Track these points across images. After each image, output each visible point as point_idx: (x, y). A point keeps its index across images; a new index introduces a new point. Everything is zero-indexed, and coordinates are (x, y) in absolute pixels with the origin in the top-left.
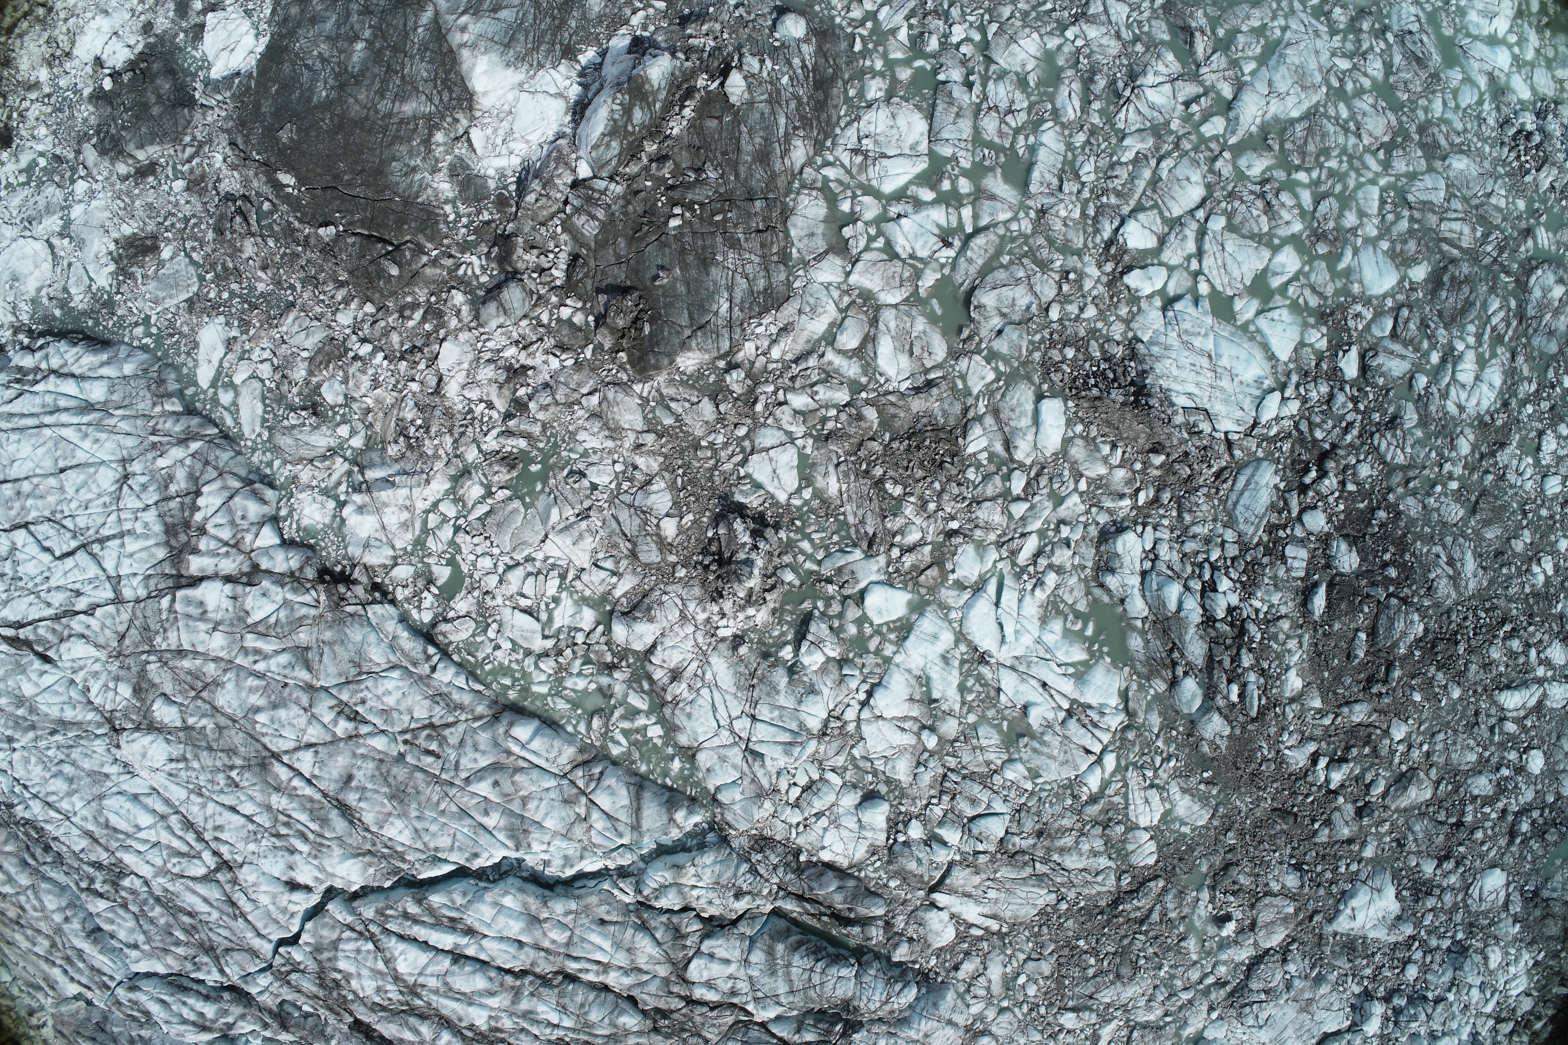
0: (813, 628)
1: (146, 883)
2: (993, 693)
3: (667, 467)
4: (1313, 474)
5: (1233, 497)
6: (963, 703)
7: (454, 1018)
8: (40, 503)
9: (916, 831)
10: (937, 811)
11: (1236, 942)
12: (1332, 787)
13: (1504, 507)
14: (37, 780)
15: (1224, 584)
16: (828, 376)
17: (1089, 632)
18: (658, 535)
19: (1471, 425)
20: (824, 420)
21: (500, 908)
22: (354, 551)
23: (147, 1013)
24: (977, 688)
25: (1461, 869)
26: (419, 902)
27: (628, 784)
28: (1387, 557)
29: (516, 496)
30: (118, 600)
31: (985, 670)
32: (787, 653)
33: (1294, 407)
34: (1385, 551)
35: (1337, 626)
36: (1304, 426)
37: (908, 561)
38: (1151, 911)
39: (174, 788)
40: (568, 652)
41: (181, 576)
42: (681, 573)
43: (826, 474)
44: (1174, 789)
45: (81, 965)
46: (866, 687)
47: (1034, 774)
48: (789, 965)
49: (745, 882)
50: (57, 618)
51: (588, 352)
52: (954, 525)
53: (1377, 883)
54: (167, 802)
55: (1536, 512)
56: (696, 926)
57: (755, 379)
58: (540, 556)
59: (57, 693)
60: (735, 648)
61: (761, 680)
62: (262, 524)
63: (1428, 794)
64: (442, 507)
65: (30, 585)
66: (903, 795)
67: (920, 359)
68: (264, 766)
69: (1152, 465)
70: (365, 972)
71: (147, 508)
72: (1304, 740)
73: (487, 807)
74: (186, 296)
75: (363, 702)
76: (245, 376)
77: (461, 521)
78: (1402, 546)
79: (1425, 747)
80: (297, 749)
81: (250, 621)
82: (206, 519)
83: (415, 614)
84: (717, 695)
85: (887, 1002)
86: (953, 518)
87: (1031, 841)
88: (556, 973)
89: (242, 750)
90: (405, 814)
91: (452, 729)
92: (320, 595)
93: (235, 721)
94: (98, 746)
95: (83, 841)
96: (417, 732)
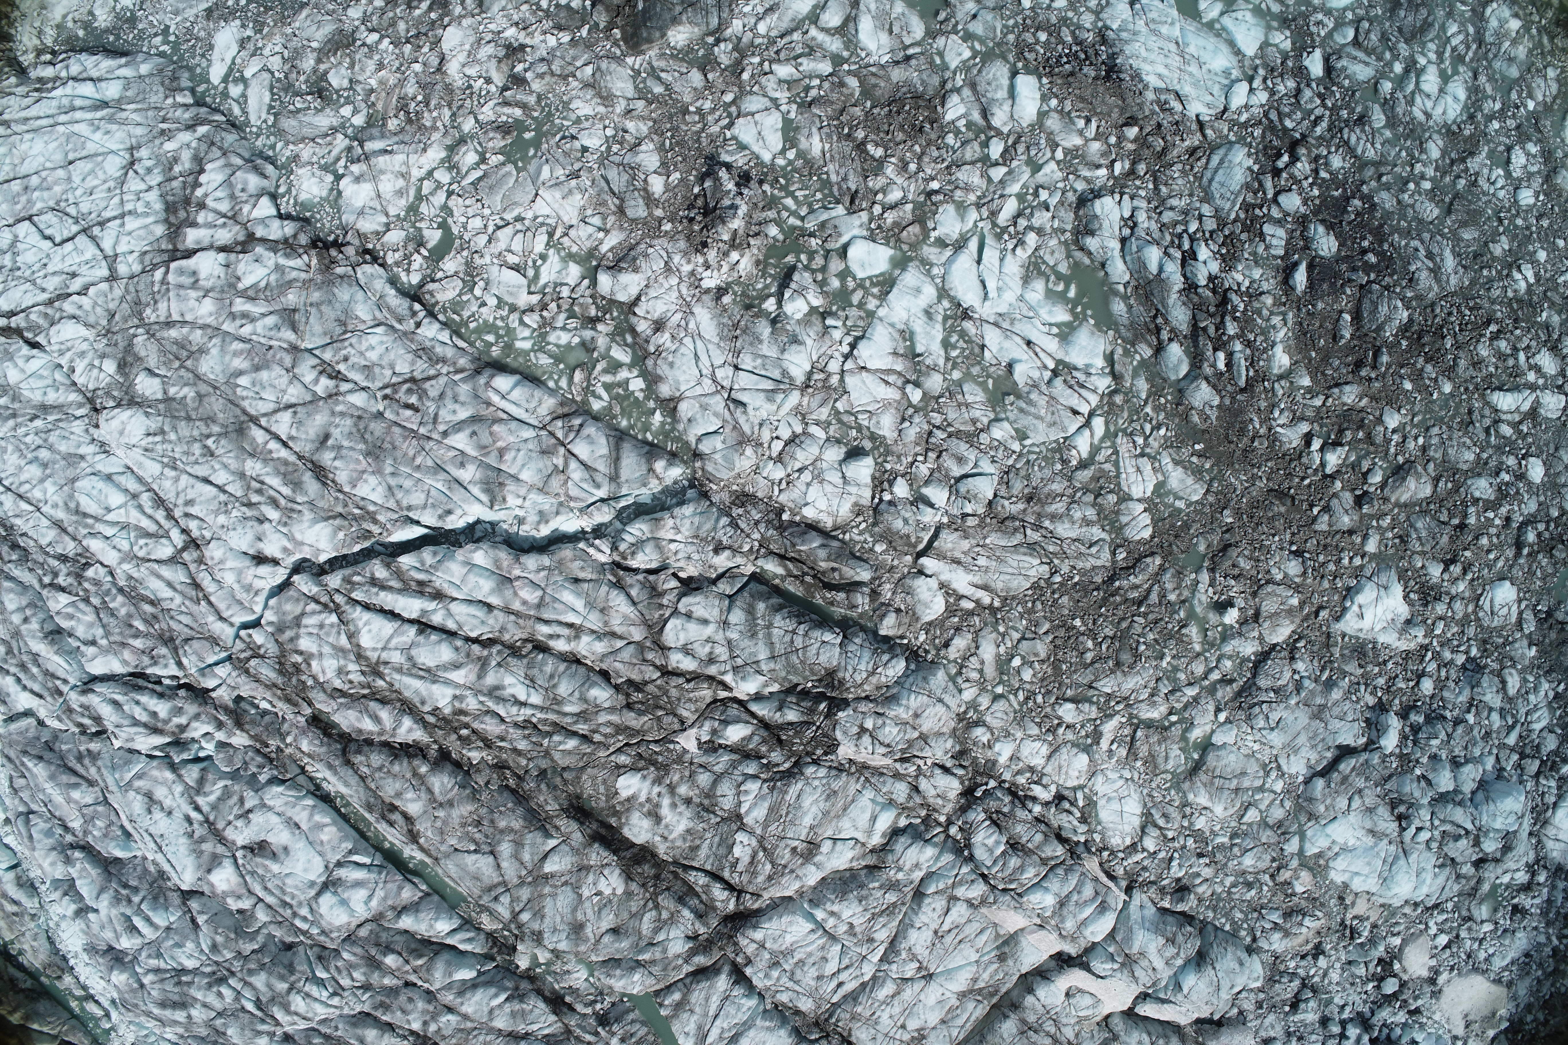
0: (796, 277)
1: (111, 574)
2: (977, 350)
3: (656, 131)
4: (1286, 158)
5: (1208, 174)
6: (947, 359)
7: (416, 701)
8: (46, 194)
9: (901, 489)
10: (923, 470)
11: (1240, 634)
12: (1328, 471)
13: (1480, 213)
14: (12, 470)
15: (1203, 253)
16: (811, 50)
17: (1072, 294)
18: (645, 190)
19: (1439, 132)
20: (807, 89)
21: (472, 566)
22: (348, 218)
23: (98, 719)
24: (961, 344)
25: (1469, 576)
26: (388, 566)
27: (607, 436)
28: (1366, 244)
29: (509, 160)
30: (113, 278)
31: (968, 325)
32: (770, 305)
33: (1262, 97)
34: (1363, 238)
35: (1320, 305)
36: (1273, 116)
37: (890, 217)
38: (1149, 591)
39: (148, 463)
40: (553, 306)
41: (176, 250)
42: (667, 227)
43: (810, 135)
44: (1166, 459)
45: (35, 670)
46: (849, 339)
47: (1022, 436)
48: (770, 626)
49: (725, 535)
50: (50, 302)
51: (584, 32)
52: (935, 185)
53: (1383, 579)
54: (140, 480)
55: (1512, 221)
56: (674, 583)
57: (741, 51)
58: (529, 215)
59: (42, 377)
60: (718, 298)
61: (744, 332)
62: (259, 196)
63: (1428, 491)
64: (436, 175)
65: (28, 273)
66: (888, 452)
67: (899, 37)
68: (241, 431)
69: (1126, 139)
70: (327, 650)
71: (150, 188)
72: (1296, 419)
73: (462, 459)
74: (205, 5)
75: (346, 359)
76: (255, 69)
77: (455, 186)
78: (1380, 237)
79: (1421, 441)
80: (275, 411)
81: (240, 286)
82: (206, 195)
83: (404, 277)
84: (699, 343)
85: (873, 673)
86: (933, 179)
87: (1021, 506)
88: (526, 641)
89: (221, 417)
90: (379, 471)
91: (433, 382)
92: (312, 259)
93: (216, 388)
94: (77, 427)
95: (51, 533)
96: (397, 387)
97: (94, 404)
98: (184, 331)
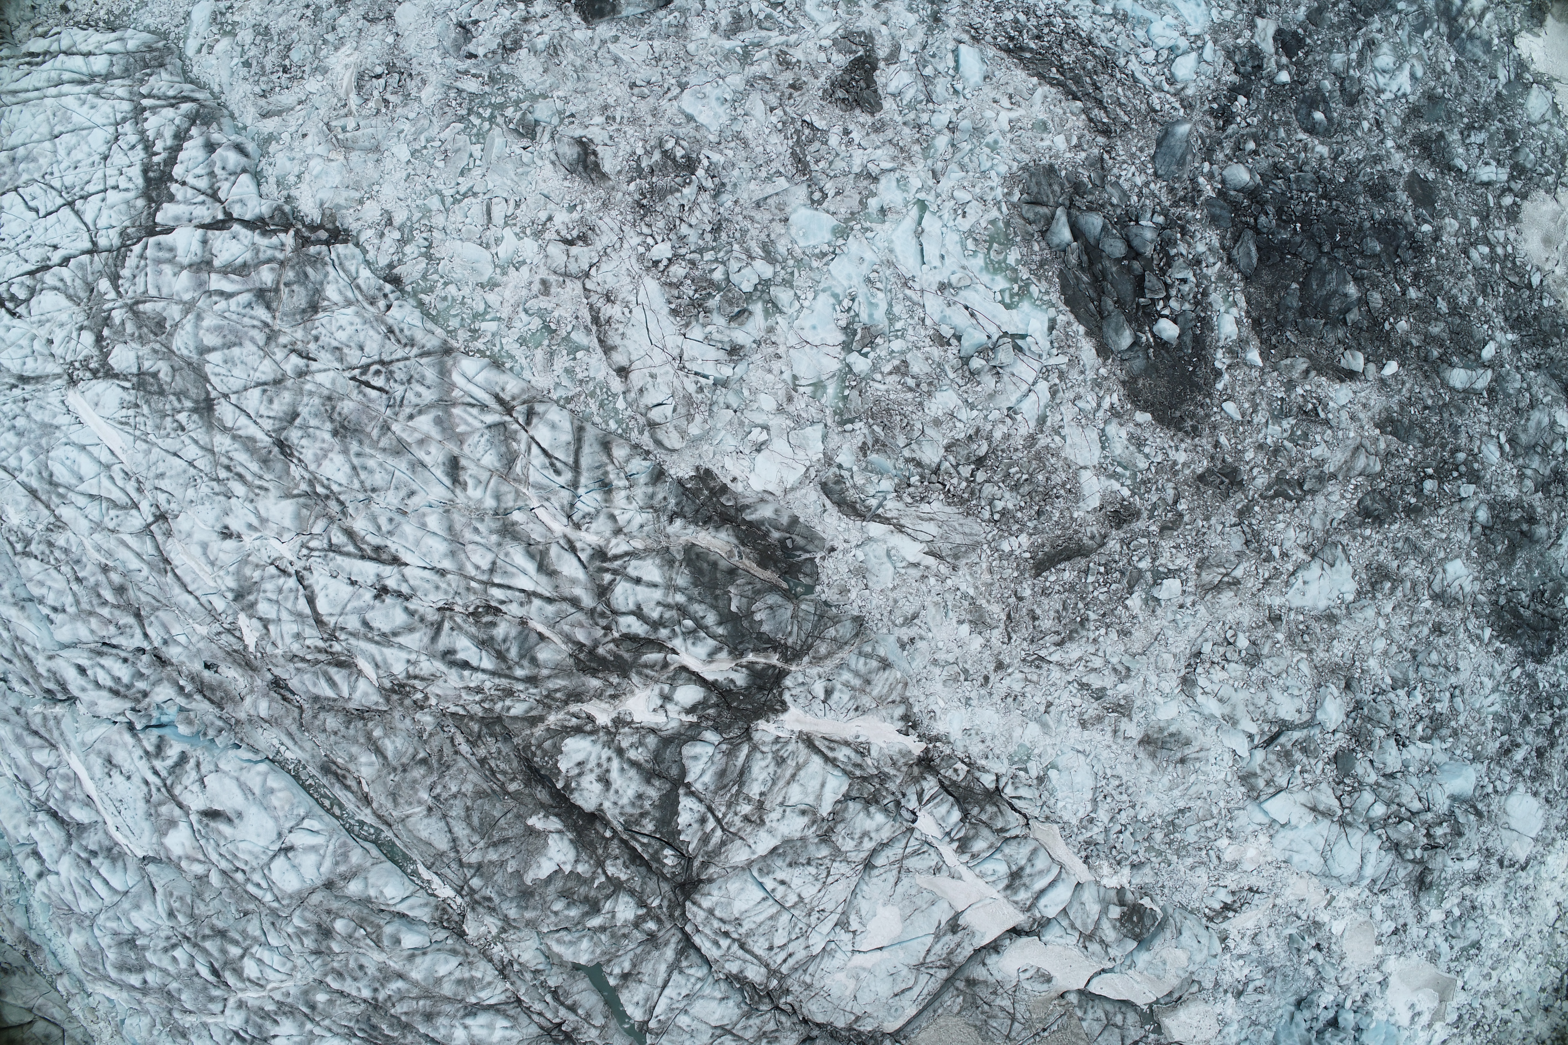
8: (32, 165)
27: (571, 422)
30: (94, 250)
41: (154, 225)
50: (32, 274)
59: (21, 347)
62: (240, 173)
63: (1377, 467)
65: (12, 244)
70: (285, 615)
71: (133, 164)
80: (246, 388)
81: (216, 263)
82: (185, 172)
89: (193, 392)
90: (345, 451)
91: (401, 364)
92: (288, 239)
93: (189, 364)
94: (54, 398)
95: (25, 500)
96: (365, 369)
97: (70, 376)
98: (159, 306)
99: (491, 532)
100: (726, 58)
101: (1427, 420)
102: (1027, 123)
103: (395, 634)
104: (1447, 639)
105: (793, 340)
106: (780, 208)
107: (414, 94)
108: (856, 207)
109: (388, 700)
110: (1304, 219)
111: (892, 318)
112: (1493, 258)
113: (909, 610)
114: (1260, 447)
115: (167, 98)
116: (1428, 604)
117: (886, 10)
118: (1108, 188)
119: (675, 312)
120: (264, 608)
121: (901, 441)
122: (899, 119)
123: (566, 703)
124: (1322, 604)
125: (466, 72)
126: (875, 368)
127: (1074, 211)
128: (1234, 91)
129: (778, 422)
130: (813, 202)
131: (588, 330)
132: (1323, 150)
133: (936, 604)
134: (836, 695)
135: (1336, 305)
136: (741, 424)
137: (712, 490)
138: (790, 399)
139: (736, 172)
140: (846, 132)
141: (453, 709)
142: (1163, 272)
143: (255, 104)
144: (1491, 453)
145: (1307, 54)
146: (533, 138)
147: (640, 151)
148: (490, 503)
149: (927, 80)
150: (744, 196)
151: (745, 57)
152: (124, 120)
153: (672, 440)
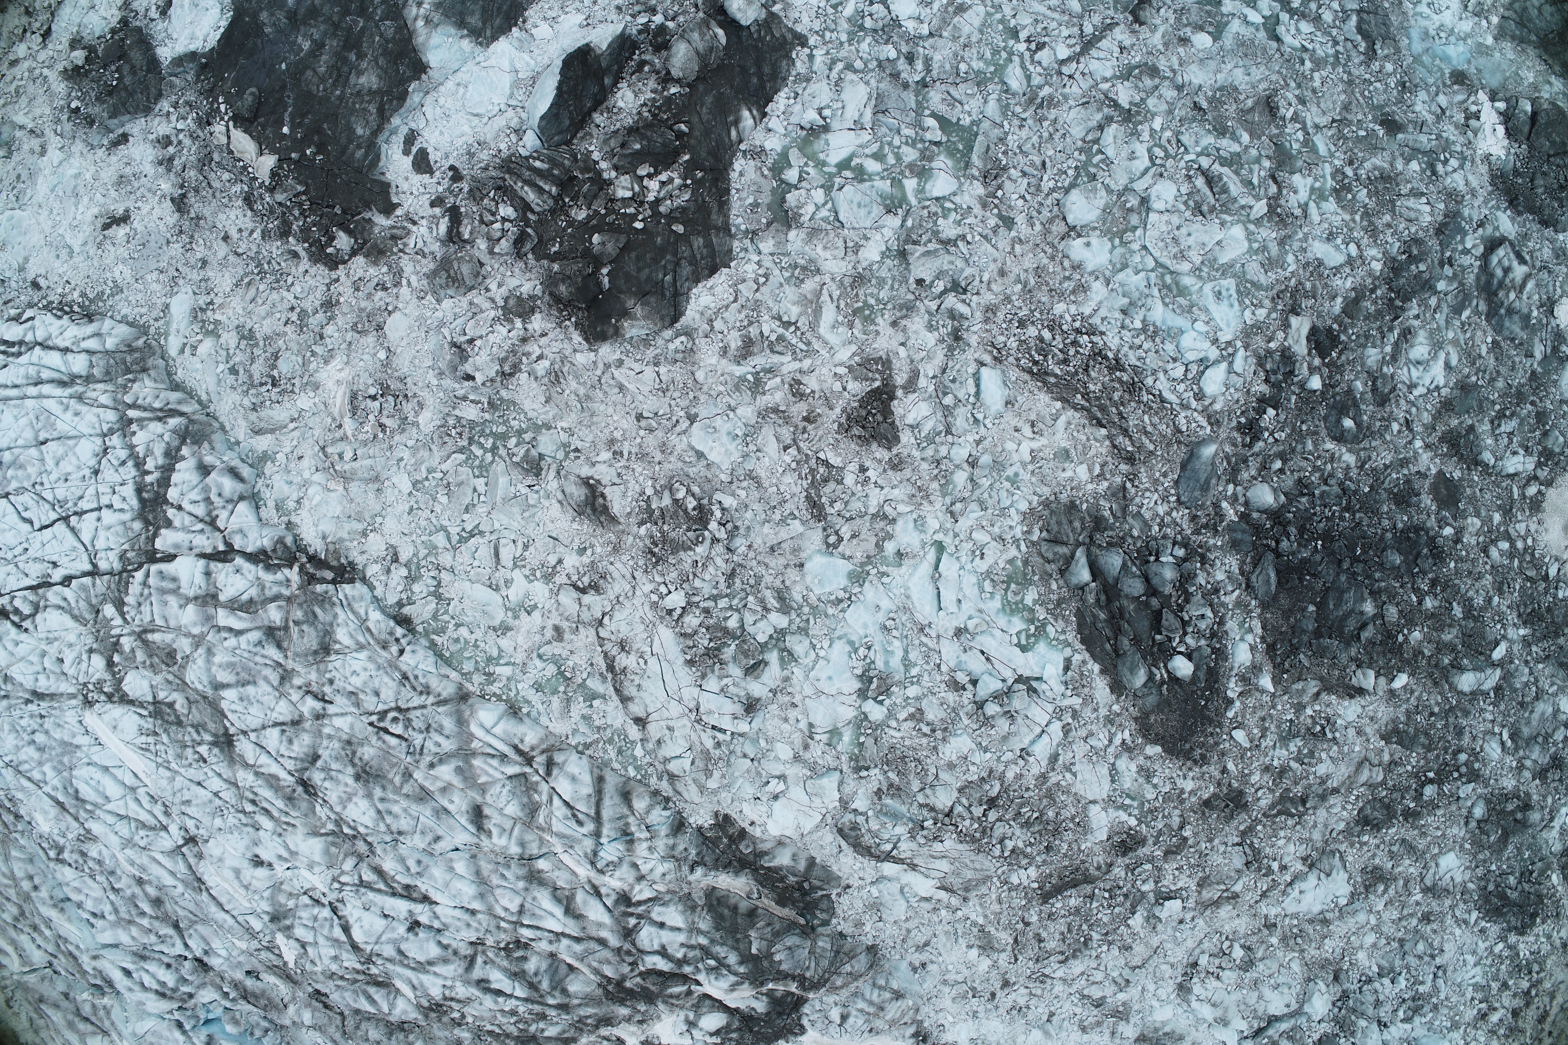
8: (20, 473)
14: (10, 749)
23: (110, 982)
27: (591, 771)
30: (94, 572)
45: (47, 932)
50: (34, 589)
54: (134, 774)
59: (31, 663)
62: (238, 501)
65: (9, 556)
71: (125, 482)
75: (331, 682)
80: (264, 728)
81: (222, 597)
82: (180, 496)
89: (211, 726)
90: (369, 796)
91: (418, 713)
92: (293, 574)
93: (205, 698)
94: (70, 717)
95: (54, 811)
96: (383, 715)
97: (85, 697)
98: (168, 637)
99: (518, 878)
100: (737, 388)
101: (1432, 726)
102: (1048, 453)
103: (430, 963)
104: (1434, 926)
105: (808, 691)
106: (796, 551)
107: (411, 418)
108: (872, 550)
109: (426, 1016)
110: (1327, 536)
111: (907, 664)
112: (1512, 554)
113: (921, 939)
114: (1267, 769)
115: (154, 410)
116: (1419, 897)
117: (904, 330)
118: (1130, 519)
119: (690, 663)
120: (299, 932)
121: (916, 785)
122: (916, 453)
123: (597, 1027)
124: (1317, 909)
125: (465, 398)
126: (891, 714)
127: (1094, 549)
128: (1263, 402)
129: (795, 771)
130: (828, 545)
131: (604, 678)
132: (1350, 459)
133: (947, 933)
134: (851, 1020)
135: (1352, 625)
136: (759, 774)
137: (730, 838)
138: (806, 747)
139: (749, 515)
140: (863, 469)
141: (489, 1027)
142: (1181, 608)
143: (246, 418)
144: (1493, 750)
145: (1340, 353)
146: (538, 475)
147: (649, 491)
148: (515, 850)
149: (947, 411)
150: (758, 542)
151: (757, 386)
152: (111, 432)
153: (691, 793)
